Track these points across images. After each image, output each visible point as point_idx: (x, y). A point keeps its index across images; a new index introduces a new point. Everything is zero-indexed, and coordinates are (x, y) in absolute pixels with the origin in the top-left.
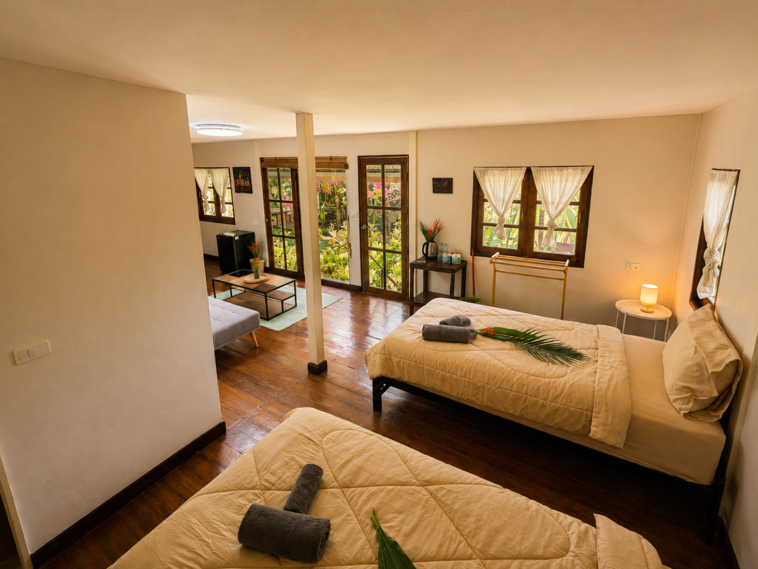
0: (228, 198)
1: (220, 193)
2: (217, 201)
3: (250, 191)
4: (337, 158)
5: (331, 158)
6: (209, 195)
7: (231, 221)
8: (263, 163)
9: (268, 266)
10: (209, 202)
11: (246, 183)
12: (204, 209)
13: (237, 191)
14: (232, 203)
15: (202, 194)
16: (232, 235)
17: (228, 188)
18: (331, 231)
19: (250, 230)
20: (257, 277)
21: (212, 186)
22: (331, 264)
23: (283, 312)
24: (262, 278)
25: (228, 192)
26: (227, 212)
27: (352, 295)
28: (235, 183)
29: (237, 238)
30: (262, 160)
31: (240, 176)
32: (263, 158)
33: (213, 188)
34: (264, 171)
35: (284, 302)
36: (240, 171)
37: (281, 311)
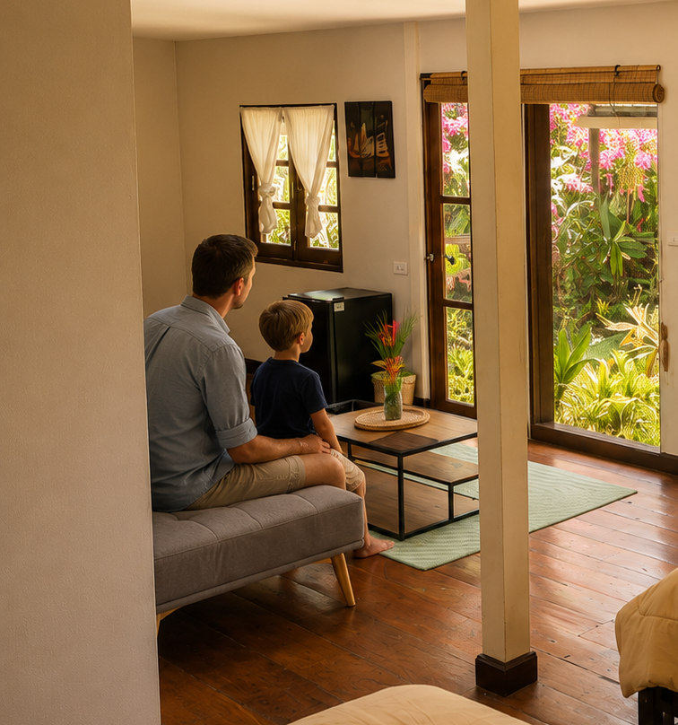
0: (326, 193)
1: (307, 178)
2: (298, 204)
3: (389, 172)
4: (632, 70)
5: (617, 71)
6: (277, 187)
7: (331, 261)
8: (428, 89)
9: (425, 393)
10: (275, 205)
11: (378, 150)
12: (262, 227)
13: (353, 173)
14: (337, 210)
15: (260, 184)
16: (329, 297)
17: (329, 164)
18: (632, 307)
19: (382, 287)
20: (394, 414)
21: (287, 159)
22: (621, 401)
23: (453, 519)
24: (407, 418)
25: (329, 176)
26: (322, 236)
27: (666, 486)
28: (350, 149)
29: (339, 308)
30: (426, 80)
31: (364, 128)
32: (428, 75)
33: (290, 164)
34: (430, 113)
35: (456, 489)
36: (365, 114)
37: (446, 517)
